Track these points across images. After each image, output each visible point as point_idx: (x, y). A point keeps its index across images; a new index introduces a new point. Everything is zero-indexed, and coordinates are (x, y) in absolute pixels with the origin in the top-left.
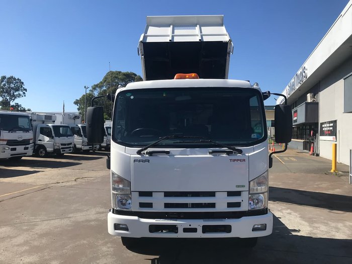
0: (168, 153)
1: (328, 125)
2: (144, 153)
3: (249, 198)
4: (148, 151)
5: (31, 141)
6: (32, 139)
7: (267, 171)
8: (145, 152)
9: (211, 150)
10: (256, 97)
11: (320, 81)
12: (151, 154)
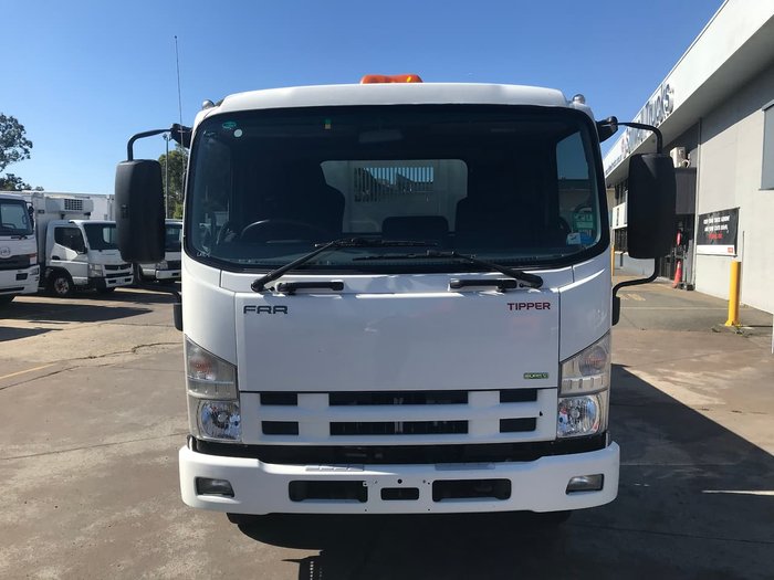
0: (338, 287)
1: (717, 220)
2: (273, 289)
3: (560, 405)
4: (284, 283)
5: (33, 260)
6: (33, 255)
7: (608, 333)
8: (276, 284)
9: (456, 277)
10: (578, 134)
11: (701, 119)
12: (290, 289)
